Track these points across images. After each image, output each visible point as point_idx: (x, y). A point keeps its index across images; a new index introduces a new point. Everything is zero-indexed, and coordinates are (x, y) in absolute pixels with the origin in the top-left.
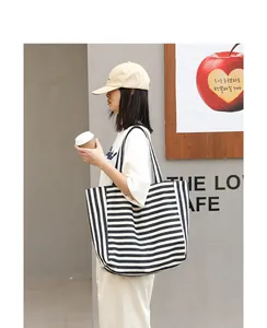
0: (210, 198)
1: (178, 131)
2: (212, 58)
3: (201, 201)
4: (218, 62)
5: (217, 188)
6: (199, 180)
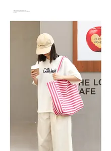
0: (92, 89)
1: (78, 60)
2: (93, 29)
3: (88, 90)
4: (95, 31)
5: (95, 85)
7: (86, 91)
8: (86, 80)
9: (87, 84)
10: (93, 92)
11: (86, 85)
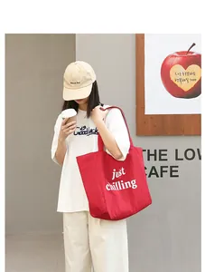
0: (171, 167)
1: (146, 113)
2: (173, 56)
3: (164, 169)
4: (178, 59)
5: (177, 159)
6: (162, 153)
7: (162, 171)
8: (160, 151)
9: (163, 157)
10: (174, 174)
11: (160, 159)
